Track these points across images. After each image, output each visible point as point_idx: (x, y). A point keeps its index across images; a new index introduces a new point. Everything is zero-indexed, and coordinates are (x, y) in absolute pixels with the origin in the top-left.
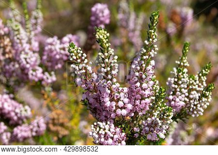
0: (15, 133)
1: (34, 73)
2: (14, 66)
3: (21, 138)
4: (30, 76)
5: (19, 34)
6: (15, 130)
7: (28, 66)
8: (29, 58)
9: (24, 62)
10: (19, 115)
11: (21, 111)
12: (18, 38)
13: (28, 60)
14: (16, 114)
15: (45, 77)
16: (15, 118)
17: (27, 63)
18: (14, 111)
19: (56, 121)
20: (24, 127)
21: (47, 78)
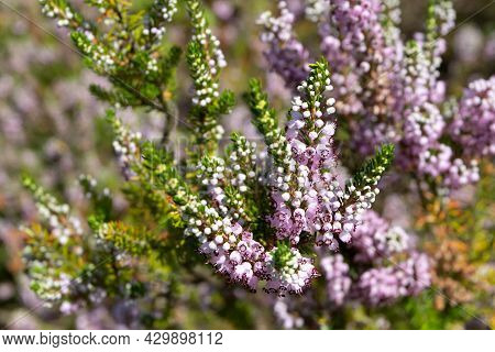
0: (364, 284)
1: (433, 159)
2: (384, 132)
3: (376, 296)
4: (422, 164)
5: (414, 64)
6: (366, 275)
7: (424, 141)
8: (431, 125)
9: (418, 132)
10: (381, 247)
11: (388, 239)
12: (409, 74)
13: (427, 128)
14: (376, 243)
15: (454, 170)
16: (371, 251)
17: (424, 133)
18: (372, 236)
19: (446, 267)
20: (384, 274)
21: (460, 173)
